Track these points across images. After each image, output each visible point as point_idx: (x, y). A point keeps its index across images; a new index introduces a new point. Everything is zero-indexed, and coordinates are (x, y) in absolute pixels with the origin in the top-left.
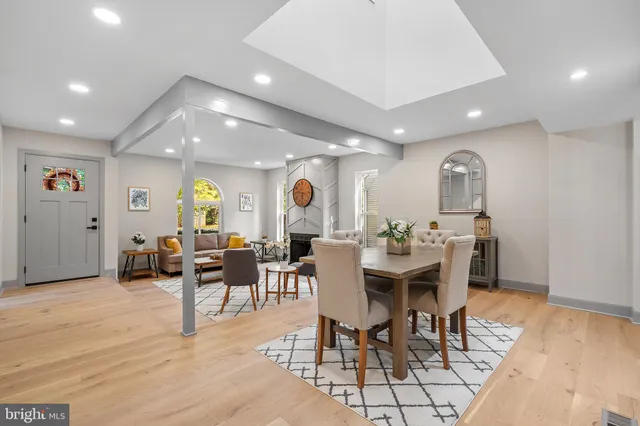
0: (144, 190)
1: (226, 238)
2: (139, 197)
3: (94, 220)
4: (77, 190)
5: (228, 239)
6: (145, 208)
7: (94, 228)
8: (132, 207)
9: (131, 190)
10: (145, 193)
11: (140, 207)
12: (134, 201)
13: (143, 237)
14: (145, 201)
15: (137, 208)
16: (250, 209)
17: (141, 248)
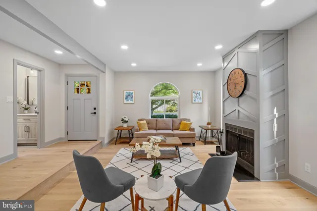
0: (131, 92)
1: (179, 122)
2: (129, 96)
3: (95, 109)
4: (89, 92)
5: (180, 123)
6: (132, 102)
7: (95, 113)
8: (125, 102)
9: (125, 92)
10: (132, 93)
11: (129, 102)
12: (126, 98)
13: (126, 119)
14: (132, 98)
15: (128, 102)
16: (201, 101)
17: (125, 125)
